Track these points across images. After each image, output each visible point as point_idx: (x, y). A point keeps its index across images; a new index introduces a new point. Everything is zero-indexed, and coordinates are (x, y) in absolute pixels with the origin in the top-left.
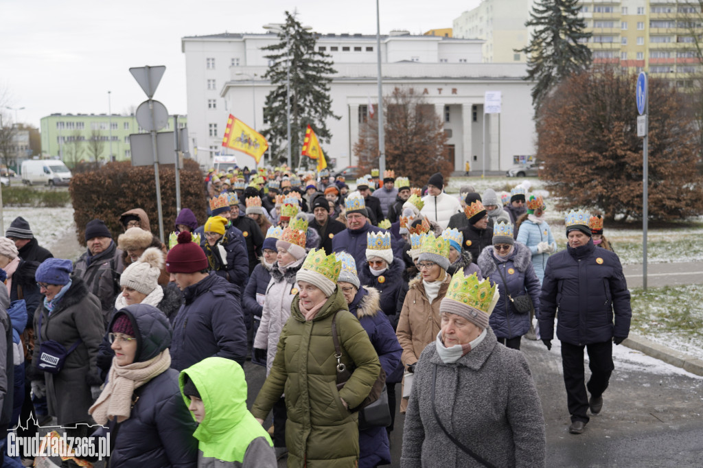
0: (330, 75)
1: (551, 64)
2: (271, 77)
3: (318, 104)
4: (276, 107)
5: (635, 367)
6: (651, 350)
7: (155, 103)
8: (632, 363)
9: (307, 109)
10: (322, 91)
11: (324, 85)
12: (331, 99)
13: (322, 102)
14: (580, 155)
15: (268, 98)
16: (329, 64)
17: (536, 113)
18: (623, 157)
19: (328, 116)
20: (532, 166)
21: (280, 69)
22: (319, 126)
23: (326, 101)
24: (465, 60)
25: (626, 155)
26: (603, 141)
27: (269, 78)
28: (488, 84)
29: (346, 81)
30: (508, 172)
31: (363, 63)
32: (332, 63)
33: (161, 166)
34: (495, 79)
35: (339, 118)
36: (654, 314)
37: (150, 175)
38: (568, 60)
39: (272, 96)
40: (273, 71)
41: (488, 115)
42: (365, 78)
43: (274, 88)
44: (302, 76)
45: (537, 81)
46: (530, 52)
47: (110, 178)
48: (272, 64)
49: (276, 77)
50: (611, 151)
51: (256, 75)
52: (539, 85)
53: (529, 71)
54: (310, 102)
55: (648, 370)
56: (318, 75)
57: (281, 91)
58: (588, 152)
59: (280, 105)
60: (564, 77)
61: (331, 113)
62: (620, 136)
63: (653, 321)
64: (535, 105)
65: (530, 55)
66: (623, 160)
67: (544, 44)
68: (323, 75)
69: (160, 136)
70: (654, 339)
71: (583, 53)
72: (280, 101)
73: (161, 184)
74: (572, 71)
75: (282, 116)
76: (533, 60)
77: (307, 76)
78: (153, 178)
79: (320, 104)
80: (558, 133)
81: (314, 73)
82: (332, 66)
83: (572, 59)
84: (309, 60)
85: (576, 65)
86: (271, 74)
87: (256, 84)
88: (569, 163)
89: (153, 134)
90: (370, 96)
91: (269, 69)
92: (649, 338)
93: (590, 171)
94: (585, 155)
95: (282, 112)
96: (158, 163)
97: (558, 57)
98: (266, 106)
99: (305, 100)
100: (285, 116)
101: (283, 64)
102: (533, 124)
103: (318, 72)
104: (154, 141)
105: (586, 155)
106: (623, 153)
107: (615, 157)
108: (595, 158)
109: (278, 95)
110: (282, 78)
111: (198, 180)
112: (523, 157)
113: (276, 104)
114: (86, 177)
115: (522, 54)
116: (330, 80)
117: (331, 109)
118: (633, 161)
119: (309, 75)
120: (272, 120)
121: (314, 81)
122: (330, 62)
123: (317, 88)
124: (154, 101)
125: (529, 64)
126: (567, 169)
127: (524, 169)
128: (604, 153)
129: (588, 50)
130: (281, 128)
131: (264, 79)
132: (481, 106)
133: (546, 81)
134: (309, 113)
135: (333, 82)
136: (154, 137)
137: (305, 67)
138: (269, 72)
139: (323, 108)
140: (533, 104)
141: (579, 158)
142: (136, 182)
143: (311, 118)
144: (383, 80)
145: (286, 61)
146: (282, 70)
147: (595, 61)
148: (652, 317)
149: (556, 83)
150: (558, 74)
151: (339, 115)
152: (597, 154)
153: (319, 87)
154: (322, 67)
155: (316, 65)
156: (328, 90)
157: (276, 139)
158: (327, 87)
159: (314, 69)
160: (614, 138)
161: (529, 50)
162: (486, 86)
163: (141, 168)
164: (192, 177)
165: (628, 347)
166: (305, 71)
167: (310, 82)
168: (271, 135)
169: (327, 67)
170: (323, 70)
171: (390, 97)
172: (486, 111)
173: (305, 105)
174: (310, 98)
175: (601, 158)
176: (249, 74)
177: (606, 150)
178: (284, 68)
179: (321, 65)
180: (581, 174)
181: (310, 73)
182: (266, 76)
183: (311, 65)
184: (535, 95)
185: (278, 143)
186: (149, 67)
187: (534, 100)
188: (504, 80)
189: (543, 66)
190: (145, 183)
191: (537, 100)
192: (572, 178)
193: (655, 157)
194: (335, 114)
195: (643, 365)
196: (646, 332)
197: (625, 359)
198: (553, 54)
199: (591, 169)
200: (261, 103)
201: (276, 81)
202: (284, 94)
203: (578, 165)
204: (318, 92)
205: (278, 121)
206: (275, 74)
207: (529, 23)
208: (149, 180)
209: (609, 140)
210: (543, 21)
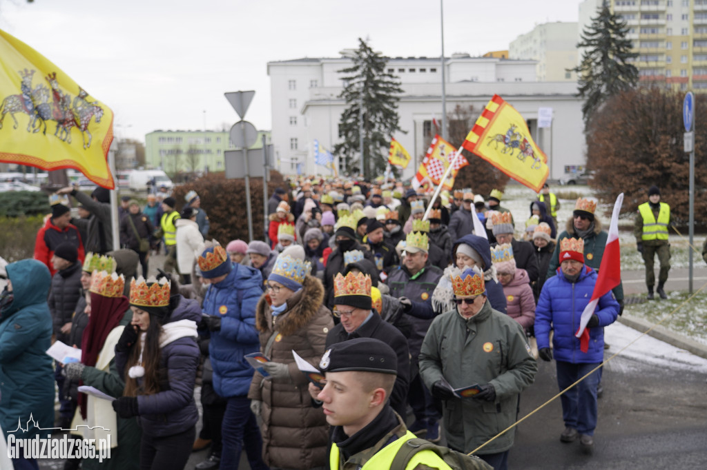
0: (398, 95)
1: (601, 82)
2: (347, 97)
3: (387, 121)
4: (350, 124)
5: (682, 366)
9: (377, 125)
10: (391, 109)
11: (393, 103)
12: (398, 116)
13: (391, 119)
14: (628, 166)
15: (343, 115)
16: (397, 84)
17: (586, 127)
18: (669, 168)
19: (396, 131)
20: (582, 175)
21: (354, 89)
22: (387, 139)
23: (394, 118)
24: (520, 79)
25: (671, 166)
26: (650, 153)
27: (344, 97)
28: (541, 101)
29: (412, 99)
30: (559, 181)
31: (427, 83)
32: (400, 84)
33: (251, 179)
34: (548, 96)
35: (405, 133)
36: (700, 315)
37: (242, 187)
38: (616, 78)
39: (347, 114)
40: (347, 91)
41: (541, 129)
42: (429, 97)
43: (348, 107)
44: (373, 96)
45: (587, 98)
46: (580, 71)
48: (346, 84)
49: (350, 98)
50: (658, 162)
51: (332, 95)
52: (589, 101)
53: (579, 89)
54: (381, 119)
56: (388, 95)
57: (354, 109)
58: (636, 163)
59: (353, 122)
60: (612, 92)
61: (399, 129)
62: (666, 148)
63: (698, 323)
64: (586, 119)
65: (580, 74)
66: (668, 171)
67: (593, 64)
68: (392, 94)
69: (250, 152)
70: (700, 339)
71: (630, 72)
72: (354, 118)
73: (251, 194)
74: (619, 88)
75: (355, 131)
76: (584, 79)
77: (378, 96)
78: (243, 189)
79: (389, 120)
80: (607, 146)
81: (384, 93)
82: (400, 87)
83: (620, 77)
84: (379, 82)
85: (623, 83)
86: (346, 94)
87: (332, 103)
88: (618, 173)
89: (245, 151)
90: (434, 112)
91: (344, 90)
92: (696, 338)
93: (637, 181)
94: (632, 167)
95: (355, 127)
96: (249, 176)
97: (608, 75)
98: (341, 123)
99: (376, 116)
100: (358, 131)
101: (357, 85)
102: (583, 138)
103: (387, 92)
104: (245, 157)
105: (634, 167)
106: (669, 165)
107: (661, 168)
108: (643, 169)
109: (352, 113)
110: (355, 97)
112: (573, 167)
113: (350, 121)
115: (573, 73)
116: (398, 99)
117: (399, 125)
119: (380, 94)
120: (346, 135)
121: (384, 100)
122: (398, 82)
123: (386, 106)
124: (245, 122)
125: (580, 82)
126: (616, 180)
127: (574, 178)
128: (651, 165)
129: (635, 69)
130: (354, 142)
131: (340, 99)
132: (535, 121)
133: (596, 98)
134: (379, 129)
135: (402, 100)
136: (245, 154)
137: (376, 87)
138: (343, 92)
139: (391, 124)
140: (583, 119)
141: (627, 168)
142: (229, 193)
143: (381, 133)
144: (447, 98)
145: (358, 82)
146: (356, 90)
147: (642, 79)
148: (698, 319)
149: (605, 99)
150: (607, 91)
151: (406, 130)
152: (644, 165)
153: (388, 105)
154: (391, 88)
155: (385, 86)
156: (395, 107)
157: (350, 152)
159: (383, 89)
160: (660, 151)
161: (579, 69)
162: (539, 103)
163: (234, 181)
166: (376, 91)
167: (381, 101)
168: (346, 149)
169: (396, 87)
170: (391, 90)
171: (452, 114)
172: (540, 125)
173: (376, 121)
174: (380, 115)
175: (648, 169)
176: (326, 94)
177: (653, 162)
178: (358, 89)
179: (390, 86)
180: (628, 183)
181: (381, 92)
182: (341, 96)
183: (381, 85)
184: (586, 110)
185: (351, 155)
186: (241, 93)
187: (584, 115)
188: (556, 97)
189: (593, 84)
190: (238, 192)
191: (587, 115)
193: (700, 168)
194: (402, 129)
196: (692, 333)
198: (602, 73)
199: (638, 179)
200: (337, 119)
201: (349, 101)
202: (357, 112)
203: (626, 175)
204: (387, 110)
205: (352, 136)
206: (350, 94)
207: (580, 45)
208: (240, 191)
209: (656, 153)
210: (593, 42)
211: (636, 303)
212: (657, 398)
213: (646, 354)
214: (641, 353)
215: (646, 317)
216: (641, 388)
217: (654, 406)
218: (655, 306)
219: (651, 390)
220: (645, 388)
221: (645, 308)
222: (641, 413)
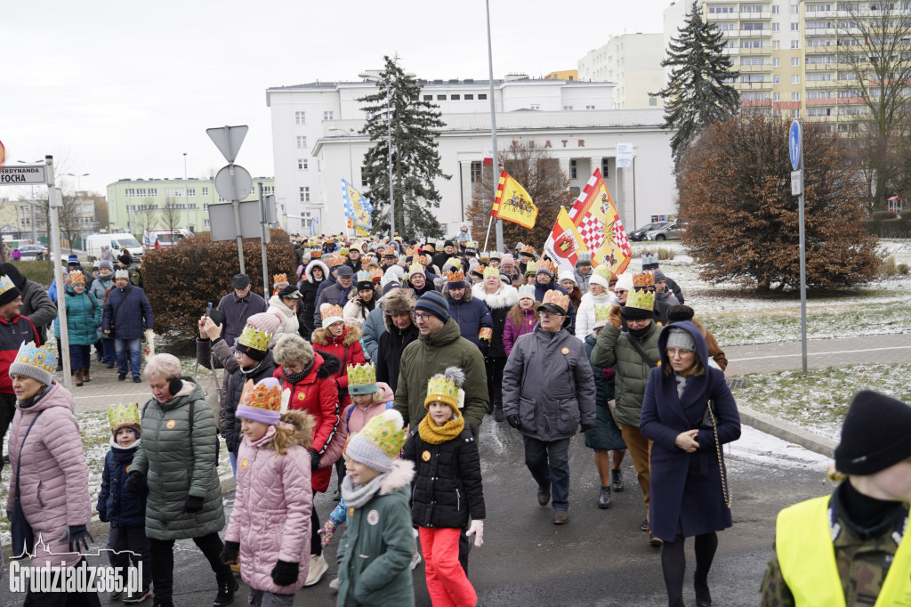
0: (438, 129)
1: (693, 109)
2: (370, 131)
3: (424, 162)
4: (377, 167)
5: (794, 464)
6: (812, 443)
7: (236, 168)
8: (790, 459)
9: (412, 168)
10: (429, 147)
11: (431, 140)
12: (439, 156)
13: (429, 160)
14: (728, 215)
15: (367, 156)
16: (437, 116)
17: (677, 166)
18: (778, 216)
19: (437, 175)
20: (673, 227)
21: (381, 123)
22: (427, 187)
23: (434, 158)
24: (593, 107)
25: (780, 214)
26: (754, 198)
27: (367, 133)
28: (620, 133)
29: (456, 134)
30: (645, 235)
31: (475, 113)
32: (440, 114)
33: (244, 240)
34: (628, 127)
35: (449, 178)
36: (815, 400)
37: (233, 251)
38: (712, 104)
39: (371, 155)
40: (372, 125)
41: (620, 170)
42: (478, 130)
43: (374, 145)
44: (405, 131)
45: (677, 129)
46: (667, 95)
47: (187, 255)
48: (371, 116)
49: (375, 133)
50: (764, 209)
51: (352, 130)
52: (679, 133)
53: (666, 118)
54: (415, 160)
55: (809, 466)
56: (424, 128)
57: (380, 149)
58: (737, 211)
59: (381, 165)
60: (707, 124)
61: (440, 172)
62: (774, 192)
63: (814, 409)
64: (675, 156)
65: (667, 99)
66: (777, 220)
67: (683, 86)
68: (430, 128)
69: (242, 205)
70: (816, 430)
71: (729, 96)
72: (381, 159)
73: (245, 261)
74: (716, 117)
75: (384, 176)
76: (671, 105)
77: (411, 130)
78: (236, 254)
79: (426, 161)
80: (702, 190)
81: (419, 126)
82: (438, 118)
83: (717, 103)
84: (413, 112)
85: (721, 109)
86: (370, 129)
87: (352, 141)
88: (716, 224)
89: (235, 204)
90: (483, 150)
91: (367, 123)
92: (810, 429)
93: (740, 233)
94: (733, 216)
95: (384, 172)
96: (241, 237)
97: (701, 100)
98: (365, 166)
99: (410, 157)
100: (387, 176)
101: (384, 117)
102: (674, 179)
103: (423, 126)
104: (236, 212)
106: (777, 212)
107: (768, 216)
108: (745, 218)
109: (378, 153)
110: (382, 133)
111: (288, 255)
112: (663, 218)
113: (377, 163)
114: (160, 255)
115: (659, 98)
116: (438, 134)
117: (439, 168)
118: (789, 221)
119: (414, 129)
120: (372, 182)
121: (419, 136)
122: (438, 113)
123: (423, 143)
124: (235, 166)
125: (667, 109)
126: (713, 232)
127: (664, 231)
128: (755, 213)
129: (735, 92)
130: (383, 191)
131: (362, 134)
132: (613, 159)
133: (688, 129)
134: (414, 173)
135: (441, 135)
136: (236, 207)
137: (408, 119)
138: (367, 127)
139: (430, 167)
140: (673, 156)
141: (727, 218)
142: (216, 260)
143: (417, 178)
144: (499, 132)
145: (386, 113)
146: (383, 124)
147: (743, 105)
148: (814, 404)
149: (699, 131)
150: (700, 121)
151: (449, 175)
152: (746, 214)
153: (425, 142)
154: (428, 119)
155: (421, 117)
156: (435, 145)
157: (377, 204)
158: (435, 141)
159: (419, 121)
160: (766, 195)
161: (666, 93)
162: (617, 137)
163: (222, 244)
164: (281, 252)
165: (786, 440)
166: (409, 124)
167: (415, 136)
168: (371, 199)
169: (434, 119)
170: (429, 122)
171: (507, 152)
172: (618, 165)
173: (410, 163)
174: (415, 155)
175: (751, 218)
176: (344, 129)
177: (758, 209)
178: (385, 122)
179: (426, 117)
180: (729, 237)
181: (415, 126)
182: (364, 132)
183: (415, 117)
184: (674, 146)
185: (379, 208)
186: (229, 128)
187: (673, 152)
188: (639, 129)
189: (683, 111)
190: (228, 261)
191: (677, 151)
192: (719, 242)
193: (814, 215)
194: (444, 173)
195: (804, 461)
196: (806, 423)
197: (783, 454)
198: (695, 97)
199: (741, 231)
200: (359, 162)
201: (376, 137)
202: (386, 152)
203: (726, 226)
204: (425, 148)
205: (379, 183)
206: (374, 129)
207: (666, 63)
208: (231, 257)
209: (761, 197)
210: (682, 59)
211: (738, 387)
212: (762, 505)
213: (750, 451)
214: (744, 449)
215: (750, 404)
216: (743, 494)
217: (758, 516)
218: (761, 391)
219: (754, 495)
220: (748, 494)
221: (749, 392)
222: (743, 525)
